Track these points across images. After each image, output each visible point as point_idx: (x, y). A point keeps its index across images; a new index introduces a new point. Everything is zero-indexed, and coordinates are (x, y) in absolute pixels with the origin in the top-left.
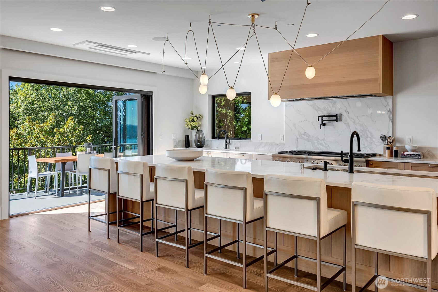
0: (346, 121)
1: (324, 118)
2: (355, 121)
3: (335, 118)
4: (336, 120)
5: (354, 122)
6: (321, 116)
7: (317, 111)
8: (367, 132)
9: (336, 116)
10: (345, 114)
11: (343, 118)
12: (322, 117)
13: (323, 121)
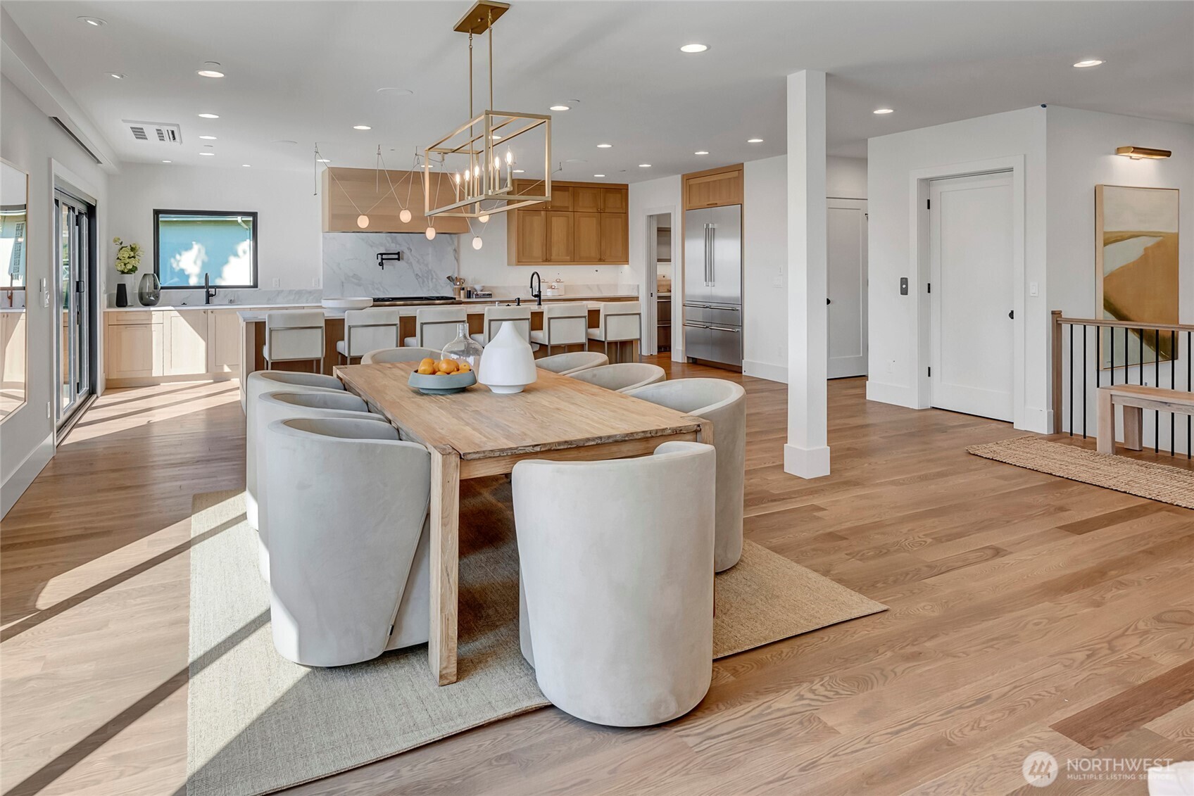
0: (409, 260)
1: (384, 257)
2: (419, 260)
3: (396, 256)
4: (398, 259)
5: (418, 262)
6: (380, 254)
7: (372, 246)
8: (433, 272)
9: (398, 254)
10: (406, 251)
11: (405, 257)
12: (382, 254)
13: (382, 259)
